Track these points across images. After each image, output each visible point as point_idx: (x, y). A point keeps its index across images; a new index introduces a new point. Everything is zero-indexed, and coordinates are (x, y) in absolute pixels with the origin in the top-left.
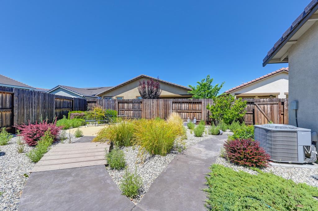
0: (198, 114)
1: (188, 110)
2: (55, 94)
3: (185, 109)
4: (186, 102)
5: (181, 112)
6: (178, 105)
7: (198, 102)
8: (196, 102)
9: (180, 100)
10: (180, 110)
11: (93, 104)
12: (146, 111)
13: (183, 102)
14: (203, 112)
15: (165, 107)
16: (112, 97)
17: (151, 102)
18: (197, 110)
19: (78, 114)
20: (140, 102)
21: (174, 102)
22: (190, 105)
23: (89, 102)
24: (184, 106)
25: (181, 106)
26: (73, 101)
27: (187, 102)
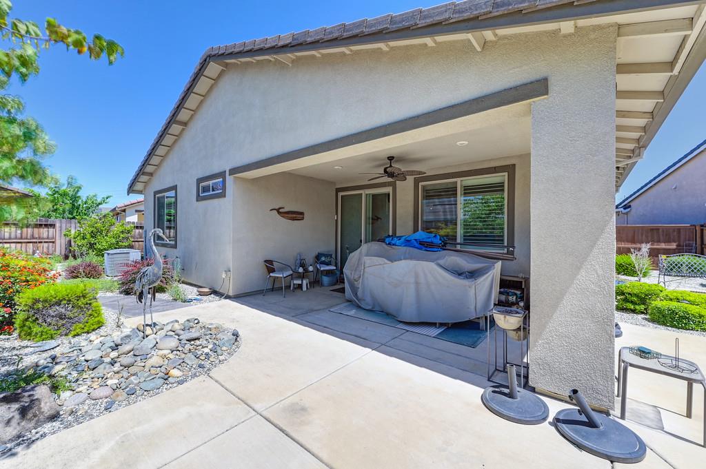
0: (45, 244)
3: (13, 237)
7: (46, 225)
8: (41, 225)
14: (58, 242)
18: (43, 238)
22: (25, 229)
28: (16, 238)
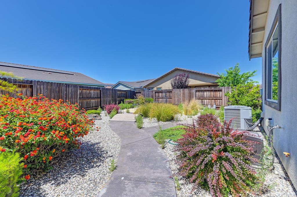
0: (219, 100)
1: (210, 97)
2: (116, 89)
3: (207, 96)
4: (207, 91)
5: (204, 99)
6: (200, 93)
7: (219, 90)
8: (217, 90)
9: (202, 89)
10: (203, 97)
11: (139, 94)
12: (175, 99)
13: (205, 91)
14: (223, 99)
15: (190, 95)
16: (153, 88)
17: (179, 91)
18: (218, 97)
19: (129, 101)
20: (171, 91)
21: (197, 91)
22: (211, 93)
23: (137, 93)
24: (206, 94)
25: (203, 94)
26: (127, 92)
27: (209, 90)
28: (208, 97)
